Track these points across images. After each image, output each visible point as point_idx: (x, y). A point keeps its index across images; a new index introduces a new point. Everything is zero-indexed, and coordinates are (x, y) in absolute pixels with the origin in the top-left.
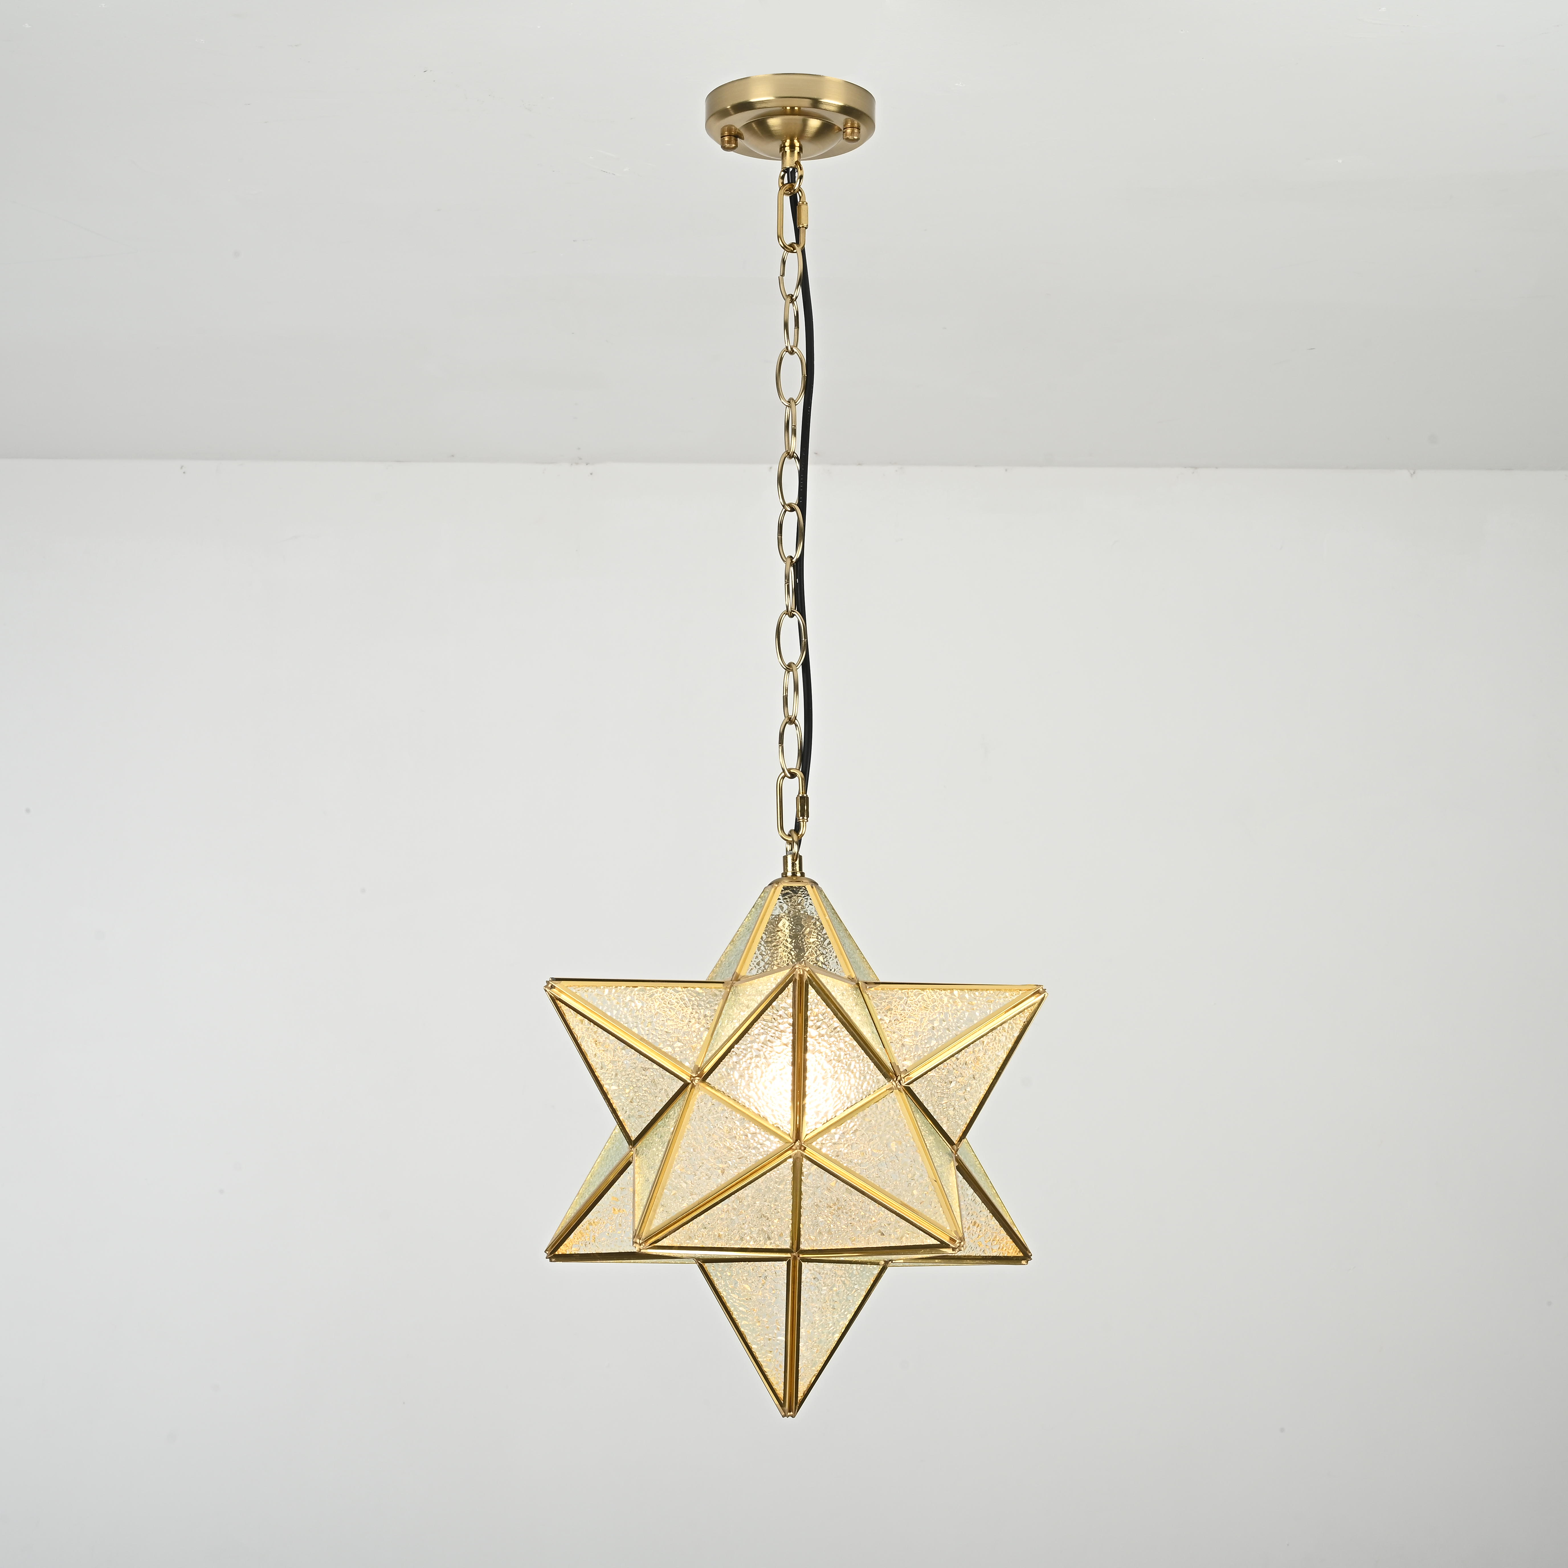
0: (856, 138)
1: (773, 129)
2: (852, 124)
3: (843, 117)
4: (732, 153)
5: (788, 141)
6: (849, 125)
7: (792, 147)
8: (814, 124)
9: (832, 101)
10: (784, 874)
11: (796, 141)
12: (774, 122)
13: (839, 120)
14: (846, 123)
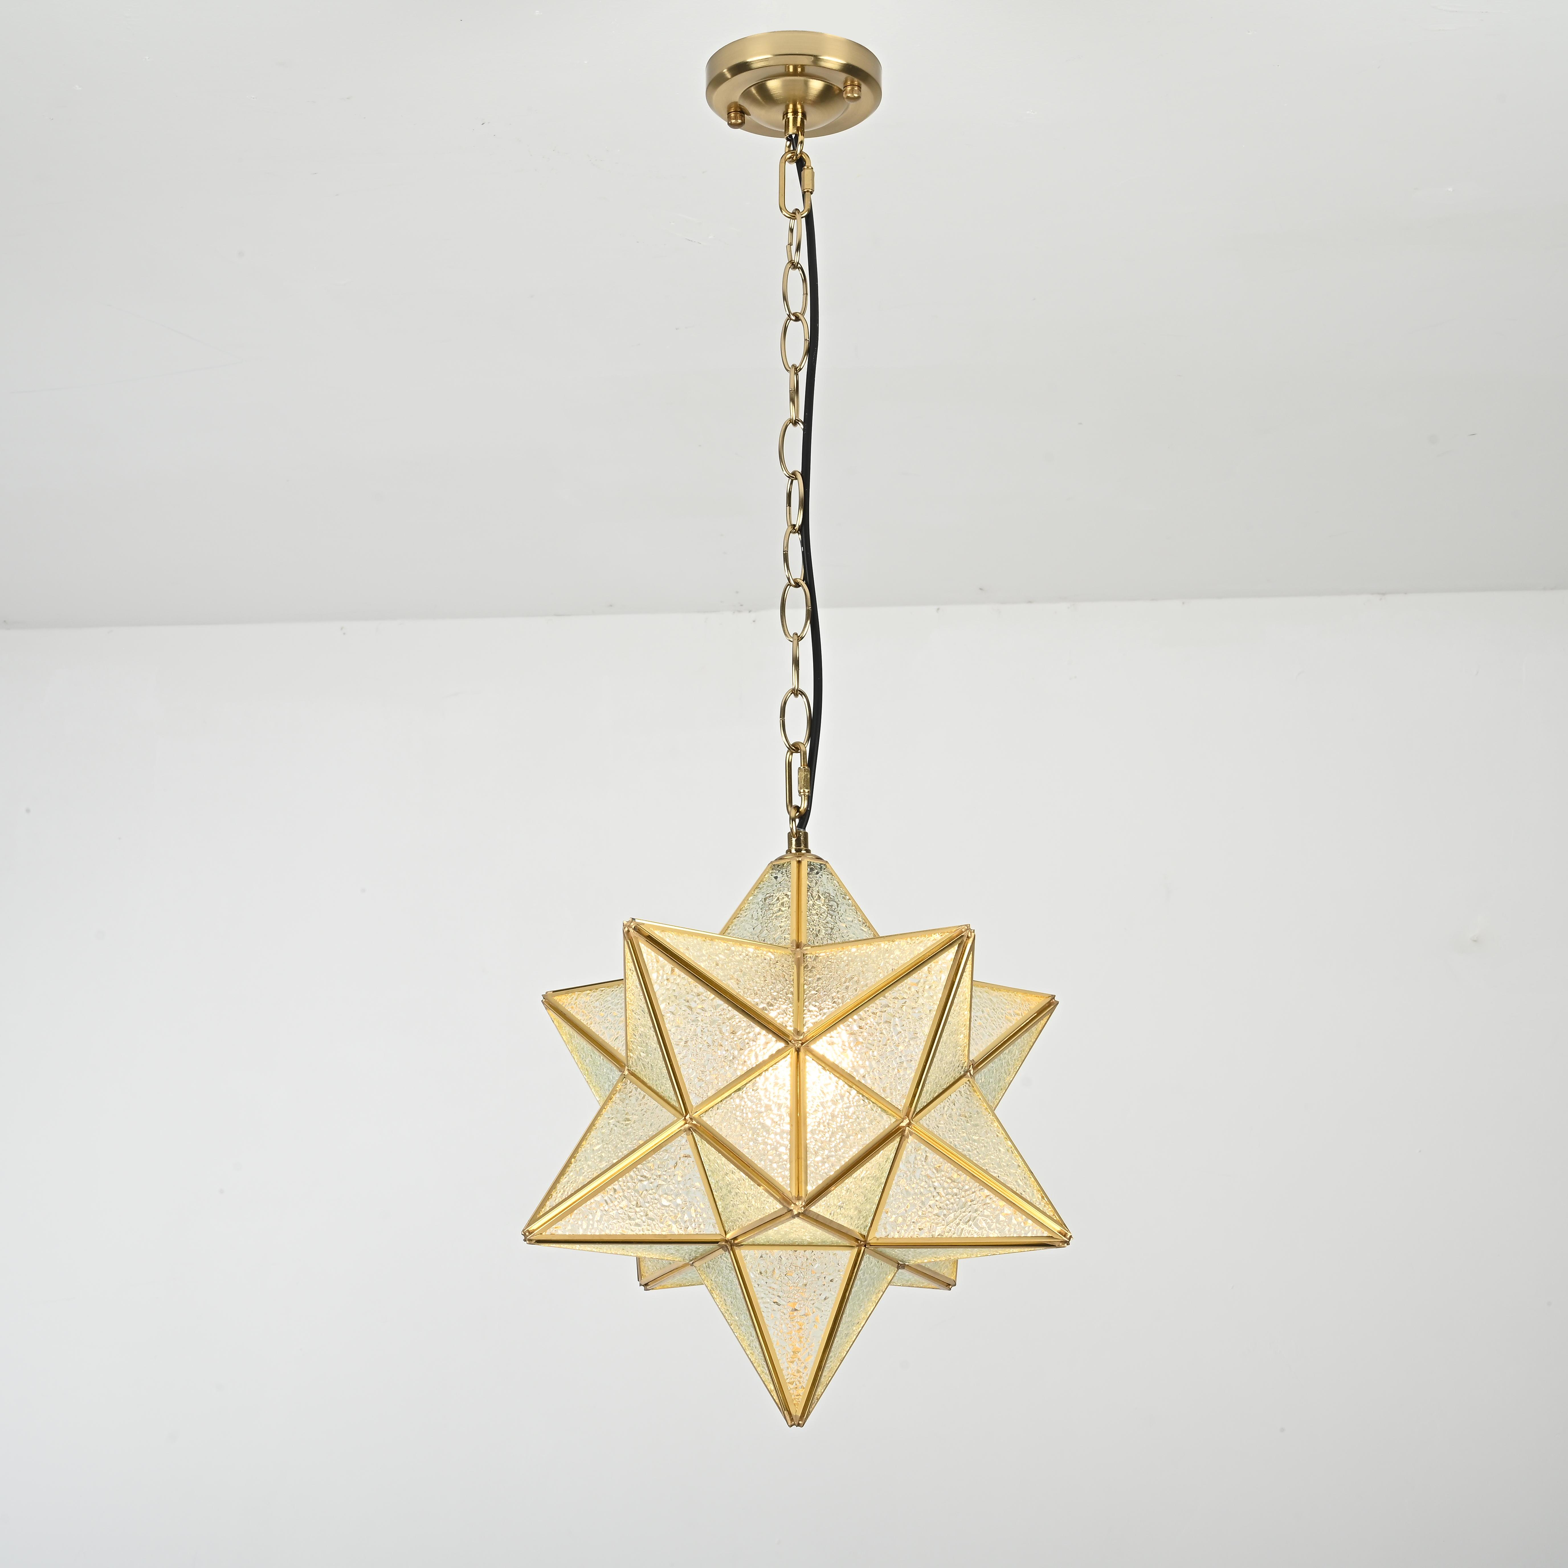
0: (856, 95)
1: (774, 96)
2: (852, 82)
3: (844, 76)
4: (739, 131)
5: (791, 106)
6: (849, 82)
7: (795, 112)
8: (816, 86)
9: (833, 61)
10: (789, 851)
11: (799, 106)
12: (774, 85)
13: (839, 80)
14: (846, 82)
